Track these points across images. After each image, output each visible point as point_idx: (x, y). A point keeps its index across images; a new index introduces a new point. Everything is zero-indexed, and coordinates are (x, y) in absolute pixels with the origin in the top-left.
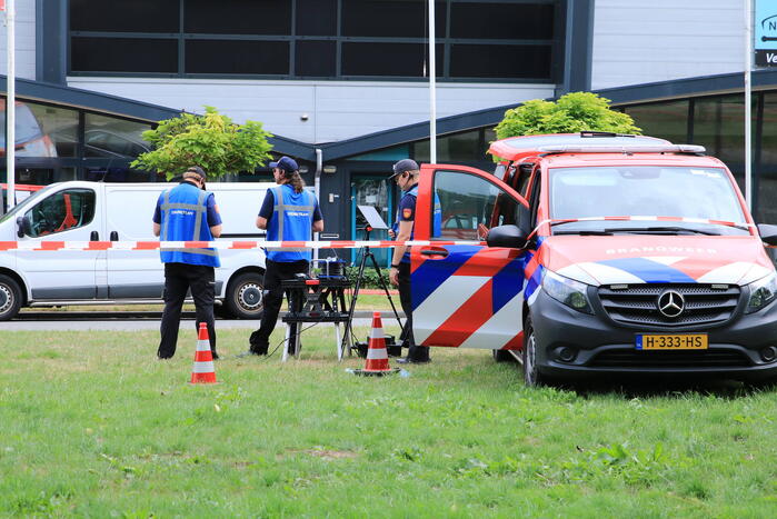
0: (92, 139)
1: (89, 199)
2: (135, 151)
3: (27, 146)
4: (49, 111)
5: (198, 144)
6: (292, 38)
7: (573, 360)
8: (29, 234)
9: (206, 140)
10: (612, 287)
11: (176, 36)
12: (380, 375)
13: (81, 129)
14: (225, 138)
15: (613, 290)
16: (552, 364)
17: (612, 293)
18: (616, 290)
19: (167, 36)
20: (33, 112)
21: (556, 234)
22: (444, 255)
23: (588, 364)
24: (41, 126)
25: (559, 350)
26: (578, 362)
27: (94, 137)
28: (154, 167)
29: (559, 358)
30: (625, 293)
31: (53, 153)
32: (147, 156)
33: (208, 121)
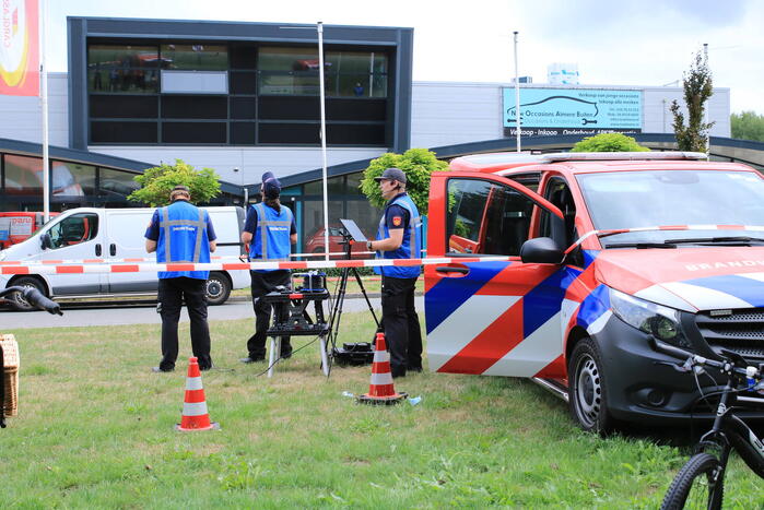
0: (106, 186)
1: (94, 220)
2: (130, 191)
3: (66, 191)
4: (79, 168)
5: (172, 183)
6: (228, 121)
7: (663, 405)
8: (50, 247)
9: (177, 180)
10: (713, 314)
11: (156, 120)
12: (388, 403)
13: (97, 180)
14: (189, 179)
15: (714, 317)
16: (633, 409)
17: (712, 320)
18: (719, 317)
19: (150, 120)
20: (69, 169)
21: (608, 247)
22: (464, 272)
23: (686, 410)
24: (74, 177)
25: (646, 392)
26: (669, 407)
27: (107, 184)
28: (143, 199)
29: (646, 402)
30: (728, 320)
31: (81, 193)
32: (137, 193)
33: (178, 168)
